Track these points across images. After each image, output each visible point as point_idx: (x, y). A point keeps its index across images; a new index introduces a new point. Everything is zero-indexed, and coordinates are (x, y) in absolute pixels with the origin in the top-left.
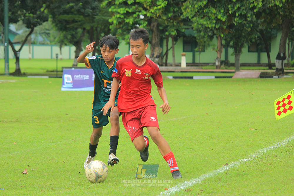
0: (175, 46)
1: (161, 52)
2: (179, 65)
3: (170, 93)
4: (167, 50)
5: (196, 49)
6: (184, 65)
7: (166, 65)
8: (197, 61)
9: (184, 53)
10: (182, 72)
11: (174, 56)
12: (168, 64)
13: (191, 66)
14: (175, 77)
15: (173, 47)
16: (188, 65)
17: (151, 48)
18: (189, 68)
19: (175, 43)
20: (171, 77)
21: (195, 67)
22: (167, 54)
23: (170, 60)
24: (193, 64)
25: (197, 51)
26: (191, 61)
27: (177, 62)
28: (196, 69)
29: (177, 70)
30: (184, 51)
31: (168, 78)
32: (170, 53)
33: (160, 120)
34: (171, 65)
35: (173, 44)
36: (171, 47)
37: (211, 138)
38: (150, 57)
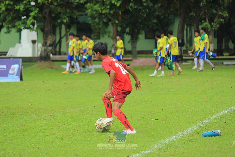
1: (54, 40)
4: (61, 38)
7: (60, 54)
12: (62, 53)
17: (43, 37)
19: (68, 30)
22: (60, 42)
23: (64, 49)
32: (64, 41)
34: (65, 54)
35: (67, 32)
36: (65, 35)
38: (43, 46)
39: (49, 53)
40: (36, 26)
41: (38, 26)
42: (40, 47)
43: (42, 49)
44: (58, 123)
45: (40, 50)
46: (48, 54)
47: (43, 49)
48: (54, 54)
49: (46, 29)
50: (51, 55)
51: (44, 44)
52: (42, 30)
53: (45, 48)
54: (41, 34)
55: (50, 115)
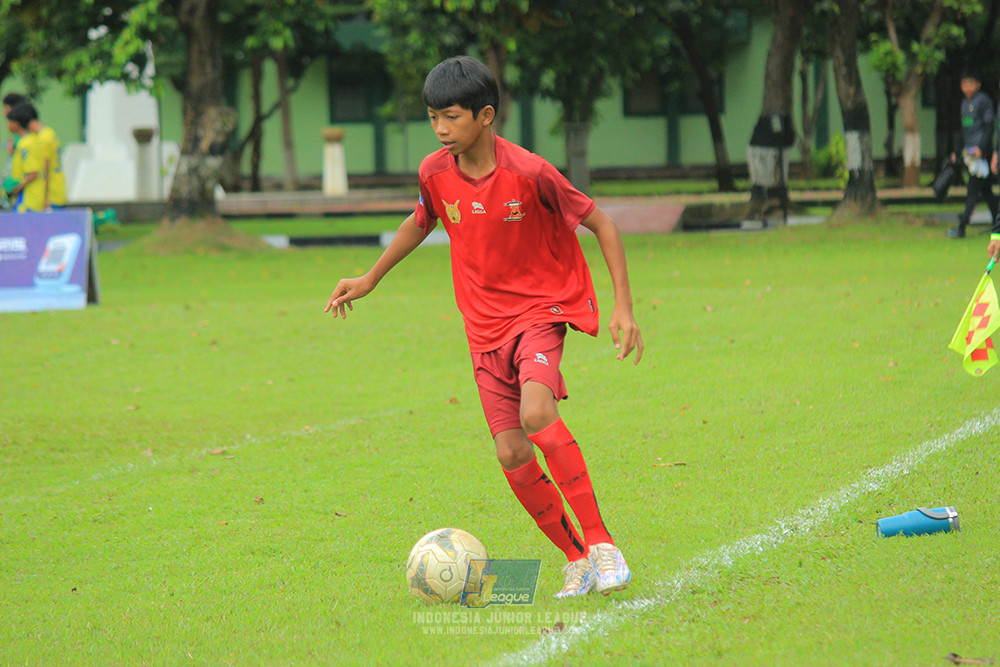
0: (295, 100)
1: (230, 127)
2: (314, 184)
3: (283, 314)
4: (259, 119)
5: (387, 109)
6: (335, 183)
7: (256, 185)
8: (395, 164)
9: (336, 130)
10: (329, 215)
11: (288, 144)
12: (265, 184)
13: (371, 186)
14: (298, 242)
15: (282, 105)
16: (355, 181)
17: (185, 112)
18: (360, 194)
19: (290, 82)
20: (280, 242)
21: (387, 193)
22: (256, 135)
23: (273, 163)
24: (376, 178)
25: (392, 119)
26: (367, 165)
27: (304, 169)
28: (394, 199)
29: (307, 209)
30: (335, 119)
31: (269, 247)
32: (272, 129)
33: (243, 437)
34: (279, 187)
35: (285, 92)
36: (276, 106)
37: (481, 509)
38: (184, 152)
39: (209, 184)
40: (150, 70)
41: (158, 68)
42: (171, 159)
43: (179, 164)
44: (253, 486)
45: (172, 170)
46: (203, 186)
47: (184, 168)
48: (233, 188)
49: (195, 82)
50: (219, 193)
51: (191, 146)
52: (180, 84)
53: (194, 161)
54: (174, 100)
55: (218, 450)
